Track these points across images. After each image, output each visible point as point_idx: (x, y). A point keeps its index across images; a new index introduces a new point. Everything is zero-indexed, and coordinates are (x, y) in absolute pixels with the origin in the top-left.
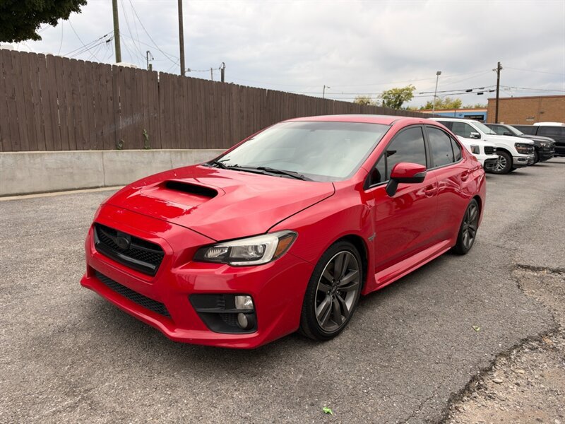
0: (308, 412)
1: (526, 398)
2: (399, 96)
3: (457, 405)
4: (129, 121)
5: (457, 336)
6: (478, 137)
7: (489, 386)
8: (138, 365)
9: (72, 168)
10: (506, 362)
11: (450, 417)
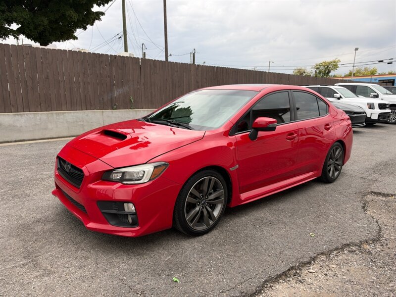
0: (164, 280)
1: (327, 284)
2: (328, 67)
3: (272, 285)
4: (121, 91)
5: (295, 239)
6: (377, 96)
7: (303, 275)
8: (72, 244)
9: (83, 121)
10: (325, 259)
11: (262, 291)
